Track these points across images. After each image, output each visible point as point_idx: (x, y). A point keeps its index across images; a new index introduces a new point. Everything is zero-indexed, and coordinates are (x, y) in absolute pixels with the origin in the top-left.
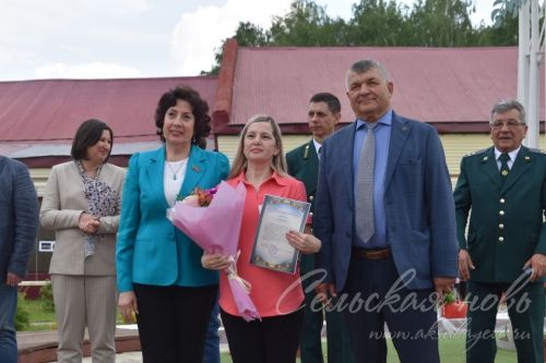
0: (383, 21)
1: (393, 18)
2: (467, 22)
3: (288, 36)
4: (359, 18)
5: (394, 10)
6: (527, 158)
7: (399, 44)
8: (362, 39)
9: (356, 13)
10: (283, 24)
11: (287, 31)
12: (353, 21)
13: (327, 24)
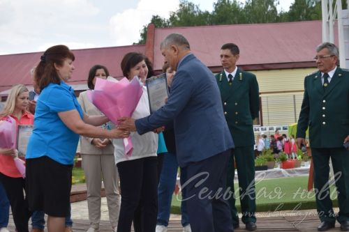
0: (230, 11)
1: (235, 9)
2: (275, 10)
3: (179, 22)
4: (216, 10)
5: (236, 5)
6: (340, 75)
7: (239, 23)
8: (219, 22)
9: (216, 8)
10: (176, 15)
11: (178, 19)
12: (214, 12)
13: (200, 14)
